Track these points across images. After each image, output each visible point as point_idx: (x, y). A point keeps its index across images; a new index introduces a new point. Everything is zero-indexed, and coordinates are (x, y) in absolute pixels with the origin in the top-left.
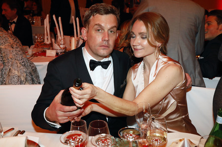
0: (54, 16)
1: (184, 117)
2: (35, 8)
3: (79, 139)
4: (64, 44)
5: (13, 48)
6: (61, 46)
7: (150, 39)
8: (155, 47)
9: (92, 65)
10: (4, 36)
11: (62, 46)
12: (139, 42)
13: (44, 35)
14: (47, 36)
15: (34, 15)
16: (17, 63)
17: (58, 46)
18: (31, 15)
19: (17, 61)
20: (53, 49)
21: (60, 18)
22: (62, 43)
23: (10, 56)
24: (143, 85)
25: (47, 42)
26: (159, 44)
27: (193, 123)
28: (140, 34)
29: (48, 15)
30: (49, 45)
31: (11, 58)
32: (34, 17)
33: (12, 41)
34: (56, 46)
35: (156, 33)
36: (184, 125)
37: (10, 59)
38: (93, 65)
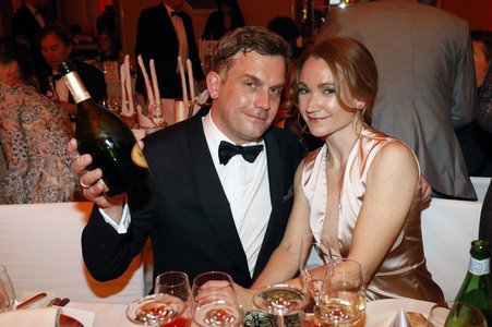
0: (140, 58)
1: (415, 266)
2: (106, 45)
3: (168, 312)
4: (161, 116)
5: (49, 129)
6: (155, 120)
7: (341, 95)
8: (354, 111)
9: (223, 153)
10: (33, 104)
11: (157, 121)
12: (320, 103)
13: (120, 98)
14: (127, 99)
15: (104, 59)
16: (56, 161)
17: (149, 121)
18: (98, 58)
19: (56, 157)
20: (139, 127)
21: (152, 61)
22: (158, 114)
23: (42, 146)
24: (326, 193)
25: (127, 112)
26: (359, 104)
27: (435, 279)
28: (321, 86)
29: (127, 57)
30: (130, 118)
31: (44, 151)
32: (105, 63)
33: (48, 115)
34: (145, 121)
35: (353, 82)
36: (416, 285)
37: (42, 153)
38: (227, 152)
